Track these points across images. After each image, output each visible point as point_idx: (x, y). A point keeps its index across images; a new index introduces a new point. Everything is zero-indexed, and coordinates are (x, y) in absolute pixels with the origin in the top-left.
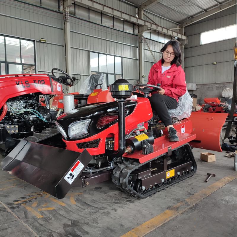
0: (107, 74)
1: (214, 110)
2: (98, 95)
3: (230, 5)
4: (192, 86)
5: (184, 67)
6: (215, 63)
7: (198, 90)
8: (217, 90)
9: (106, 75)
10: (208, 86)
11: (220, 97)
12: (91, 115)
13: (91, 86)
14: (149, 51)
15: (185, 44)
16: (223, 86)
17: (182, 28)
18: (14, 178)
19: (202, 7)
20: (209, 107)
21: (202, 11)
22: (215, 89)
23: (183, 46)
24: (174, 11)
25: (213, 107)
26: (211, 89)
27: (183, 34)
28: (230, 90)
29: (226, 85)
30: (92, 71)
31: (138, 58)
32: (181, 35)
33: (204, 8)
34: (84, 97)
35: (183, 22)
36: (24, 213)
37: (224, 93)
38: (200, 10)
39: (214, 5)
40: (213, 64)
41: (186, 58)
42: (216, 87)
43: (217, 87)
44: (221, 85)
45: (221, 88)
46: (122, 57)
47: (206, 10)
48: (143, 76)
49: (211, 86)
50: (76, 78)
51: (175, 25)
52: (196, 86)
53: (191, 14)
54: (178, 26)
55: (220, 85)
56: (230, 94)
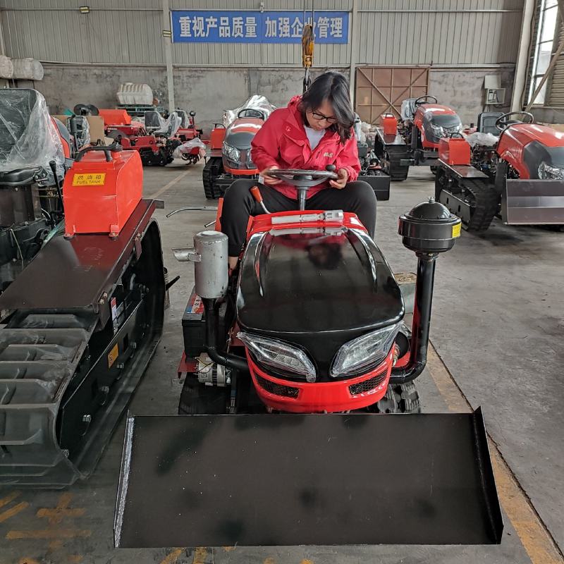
1: (132, 143)
6: (84, 10)
16: (112, 73)
22: (92, 80)
28: (135, 87)
37: (123, 95)
40: (80, 11)
49: (81, 72)
52: (42, 68)
56: (137, 98)
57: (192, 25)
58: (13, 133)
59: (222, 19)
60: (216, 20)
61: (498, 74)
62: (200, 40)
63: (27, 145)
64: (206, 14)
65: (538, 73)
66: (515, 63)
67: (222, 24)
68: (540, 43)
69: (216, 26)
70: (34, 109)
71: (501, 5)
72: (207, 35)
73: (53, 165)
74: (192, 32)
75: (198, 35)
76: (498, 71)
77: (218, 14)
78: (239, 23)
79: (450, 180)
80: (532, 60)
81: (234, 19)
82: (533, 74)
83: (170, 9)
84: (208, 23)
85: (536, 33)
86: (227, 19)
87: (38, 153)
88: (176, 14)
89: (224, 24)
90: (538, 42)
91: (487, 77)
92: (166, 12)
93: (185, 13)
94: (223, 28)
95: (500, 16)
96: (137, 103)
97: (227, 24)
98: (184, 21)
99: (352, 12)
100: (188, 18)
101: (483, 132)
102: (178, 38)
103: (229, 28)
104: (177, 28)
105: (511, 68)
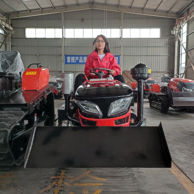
15: (12, 34)
17: (9, 19)
21: (27, 11)
23: (10, 36)
27: (10, 25)
35: (10, 15)
40: (36, 55)
47: (30, 10)
54: (5, 17)
56: (52, 80)
57: (71, 59)
58: (9, 64)
59: (80, 57)
60: (78, 58)
61: (169, 74)
62: (73, 63)
63: (13, 67)
64: (75, 56)
65: (181, 73)
66: (173, 70)
67: (80, 59)
68: (181, 64)
69: (78, 59)
70: (17, 57)
71: (167, 53)
72: (75, 62)
73: (20, 73)
74: (71, 61)
75: (73, 62)
76: (168, 73)
77: (79, 56)
78: (85, 58)
79: (154, 97)
80: (179, 69)
81: (84, 57)
82: (180, 73)
83: (64, 54)
84: (76, 58)
85: (179, 61)
86: (82, 57)
87: (16, 70)
88: (66, 56)
89: (81, 59)
90: (180, 63)
91: (165, 74)
92: (63, 55)
93: (69, 56)
94: (80, 60)
95: (167, 57)
96: (52, 82)
97: (82, 59)
98: (69, 58)
99: (121, 55)
100: (70, 57)
101: (164, 82)
102: (66, 63)
103: (82, 60)
104: (66, 60)
105: (173, 72)
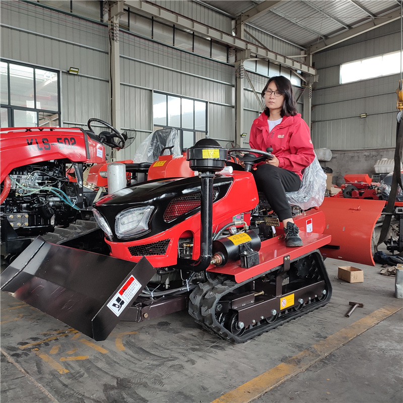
0: (181, 130)
1: (361, 194)
2: (165, 164)
3: (391, 18)
4: (324, 154)
5: (311, 121)
6: (363, 115)
7: (335, 159)
8: (366, 160)
9: (179, 131)
10: (351, 154)
11: (372, 172)
12: (155, 199)
13: (154, 150)
14: (253, 93)
15: (314, 83)
16: (377, 154)
17: (309, 55)
18: (19, 305)
19: (344, 21)
20: (353, 189)
21: (344, 28)
22: (362, 159)
23: (310, 86)
24: (297, 26)
25: (359, 189)
26: (356, 158)
27: (311, 65)
28: (388, 162)
29: (381, 154)
30: (155, 125)
31: (234, 104)
32: (307, 67)
33: (346, 23)
34: (142, 169)
35: (311, 46)
36: (35, 364)
37: (378, 167)
38: (340, 25)
39: (364, 17)
40: (360, 116)
41: (316, 105)
42: (365, 155)
43: (367, 156)
44: (374, 153)
45: (374, 158)
46: (207, 102)
47: (349, 26)
48: (241, 135)
49: (356, 154)
50: (129, 137)
51: (298, 51)
52: (331, 153)
53: (325, 31)
54: (303, 52)
55: (371, 153)
56: (388, 168)
